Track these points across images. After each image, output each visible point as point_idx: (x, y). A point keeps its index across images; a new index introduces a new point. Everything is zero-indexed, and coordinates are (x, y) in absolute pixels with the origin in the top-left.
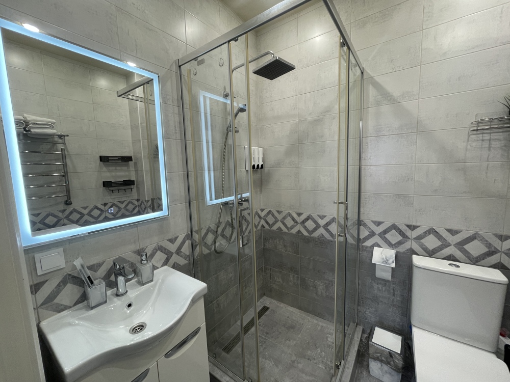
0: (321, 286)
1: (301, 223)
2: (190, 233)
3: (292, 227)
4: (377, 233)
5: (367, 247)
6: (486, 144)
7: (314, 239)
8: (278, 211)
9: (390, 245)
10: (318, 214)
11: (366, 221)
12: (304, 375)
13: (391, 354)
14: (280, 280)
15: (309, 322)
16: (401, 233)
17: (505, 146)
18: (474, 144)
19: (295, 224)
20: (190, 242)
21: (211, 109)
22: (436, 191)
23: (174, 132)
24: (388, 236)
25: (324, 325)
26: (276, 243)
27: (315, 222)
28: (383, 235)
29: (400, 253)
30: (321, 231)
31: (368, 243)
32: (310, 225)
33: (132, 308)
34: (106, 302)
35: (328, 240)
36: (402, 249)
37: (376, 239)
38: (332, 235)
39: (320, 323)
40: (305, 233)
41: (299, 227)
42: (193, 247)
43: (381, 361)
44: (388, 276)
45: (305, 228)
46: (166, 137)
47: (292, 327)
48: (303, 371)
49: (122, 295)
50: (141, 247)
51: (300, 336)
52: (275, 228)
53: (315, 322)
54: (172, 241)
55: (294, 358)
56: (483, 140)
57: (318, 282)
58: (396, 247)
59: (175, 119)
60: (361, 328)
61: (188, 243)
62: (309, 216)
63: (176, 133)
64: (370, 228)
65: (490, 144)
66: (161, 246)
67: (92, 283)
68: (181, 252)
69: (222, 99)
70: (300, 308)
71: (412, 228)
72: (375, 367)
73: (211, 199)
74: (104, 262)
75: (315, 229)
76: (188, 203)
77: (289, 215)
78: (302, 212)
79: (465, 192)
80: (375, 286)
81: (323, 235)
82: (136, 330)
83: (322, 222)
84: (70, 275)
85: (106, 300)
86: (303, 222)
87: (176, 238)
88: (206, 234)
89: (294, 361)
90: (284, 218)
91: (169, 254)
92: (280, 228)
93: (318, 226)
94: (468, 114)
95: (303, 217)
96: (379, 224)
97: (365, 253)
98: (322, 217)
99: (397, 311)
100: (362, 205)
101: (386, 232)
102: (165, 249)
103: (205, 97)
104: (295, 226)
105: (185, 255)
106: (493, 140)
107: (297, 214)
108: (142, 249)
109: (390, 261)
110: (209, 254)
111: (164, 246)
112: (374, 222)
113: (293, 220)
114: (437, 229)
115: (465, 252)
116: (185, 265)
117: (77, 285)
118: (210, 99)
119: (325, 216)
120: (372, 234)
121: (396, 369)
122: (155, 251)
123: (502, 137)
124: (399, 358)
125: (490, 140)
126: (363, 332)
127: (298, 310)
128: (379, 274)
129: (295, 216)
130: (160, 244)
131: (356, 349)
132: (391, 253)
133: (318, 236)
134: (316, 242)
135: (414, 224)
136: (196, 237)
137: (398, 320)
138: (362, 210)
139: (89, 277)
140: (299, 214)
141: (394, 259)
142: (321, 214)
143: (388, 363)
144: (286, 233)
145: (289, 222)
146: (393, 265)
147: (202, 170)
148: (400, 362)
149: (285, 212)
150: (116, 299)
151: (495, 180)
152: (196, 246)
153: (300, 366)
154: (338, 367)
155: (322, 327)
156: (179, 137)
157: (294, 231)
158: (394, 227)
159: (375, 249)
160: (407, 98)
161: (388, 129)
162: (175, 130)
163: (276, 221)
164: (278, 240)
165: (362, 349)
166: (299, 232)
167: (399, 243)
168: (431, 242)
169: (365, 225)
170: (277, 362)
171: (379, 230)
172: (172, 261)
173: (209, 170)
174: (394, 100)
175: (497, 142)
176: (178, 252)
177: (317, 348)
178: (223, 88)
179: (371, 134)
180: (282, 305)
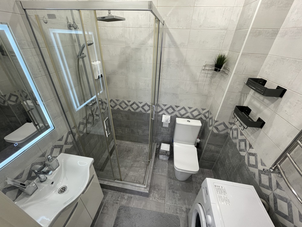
0: (140, 132)
1: (130, 106)
2: (70, 130)
3: (125, 108)
4: (164, 109)
5: (160, 115)
6: (206, 75)
7: (137, 113)
8: (117, 100)
9: (169, 114)
10: (139, 101)
11: (160, 104)
12: (137, 168)
13: (166, 152)
14: (121, 132)
15: (136, 146)
16: (173, 109)
17: (211, 77)
18: (202, 74)
19: (127, 106)
20: (71, 135)
21: (62, 41)
22: (187, 92)
23: (38, 71)
24: (168, 110)
25: (142, 146)
26: (117, 115)
27: (137, 105)
28: (166, 110)
29: (172, 116)
30: (140, 109)
31: (161, 113)
32: (135, 106)
33: (54, 183)
34: (37, 188)
35: (144, 113)
36: (173, 115)
37: (164, 112)
38: (145, 110)
39: (141, 146)
40: (132, 110)
41: (129, 108)
42: (74, 136)
43: (163, 155)
44: (167, 126)
45: (132, 108)
46: (34, 77)
47: (129, 151)
48: (136, 167)
49: (45, 181)
50: (43, 152)
51: (133, 153)
52: (116, 108)
53: (138, 145)
54: (60, 140)
55: (132, 163)
56: (205, 73)
57: (139, 130)
58: (171, 114)
59: (36, 60)
60: (156, 144)
61: (70, 136)
62: (134, 102)
63: (40, 71)
64: (161, 107)
65: (207, 75)
66: (56, 145)
67: (24, 185)
68: (68, 142)
69: (67, 32)
70: (131, 141)
71: (177, 107)
72: (161, 157)
73: (78, 107)
74: (24, 171)
75: (137, 108)
76: (64, 115)
77: (123, 102)
78: (130, 100)
79: (196, 94)
80: (162, 129)
81: (141, 111)
82: (61, 191)
83: (141, 105)
84: (5, 188)
85: (37, 187)
86: (131, 105)
87: (63, 137)
88: (79, 126)
89: (132, 164)
90: (121, 103)
91: (61, 147)
92: (118, 108)
93: (139, 107)
94: (203, 61)
95: (131, 103)
96: (165, 105)
97: (159, 117)
98: (141, 103)
99: (169, 136)
100: (159, 97)
101: (168, 109)
102: (58, 146)
103: (54, 34)
104: (127, 107)
105: (70, 142)
106: (209, 74)
107: (128, 101)
108: (45, 152)
109: (169, 120)
110: (83, 135)
111: (57, 145)
112: (163, 105)
113: (126, 104)
114: (185, 107)
115: (192, 115)
116: (72, 147)
117: (13, 190)
118: (59, 34)
119: (142, 102)
120: (162, 110)
121: (168, 156)
122: (52, 150)
123: (211, 73)
124: (169, 152)
125: (207, 73)
126: (157, 145)
127: (131, 142)
128: (164, 125)
129: (127, 102)
130: (54, 144)
131: (155, 153)
132: (168, 117)
133: (139, 112)
134: (138, 114)
135: (178, 105)
136: (74, 131)
137: (169, 139)
138: (159, 99)
139: (21, 184)
140: (129, 102)
141: (170, 120)
142: (140, 101)
143: (165, 155)
144: (122, 110)
145: (124, 106)
146: (169, 122)
147: (67, 90)
148: (169, 154)
149: (121, 100)
150: (42, 184)
151: (206, 89)
152: (75, 135)
153: (135, 165)
154: (149, 162)
155: (141, 147)
156: (44, 74)
157: (127, 109)
158: (171, 107)
159: (163, 116)
160: (182, 46)
161: (172, 62)
162: (39, 69)
163: (116, 105)
164: (118, 114)
165: (157, 153)
166: (129, 110)
167: (172, 113)
168: (183, 112)
169: (160, 106)
170: (126, 167)
171: (165, 108)
172: (64, 149)
173: (72, 89)
174: (177, 46)
175: (209, 75)
176: (66, 143)
177: (140, 156)
178: (66, 19)
179: (165, 63)
180: (123, 142)
